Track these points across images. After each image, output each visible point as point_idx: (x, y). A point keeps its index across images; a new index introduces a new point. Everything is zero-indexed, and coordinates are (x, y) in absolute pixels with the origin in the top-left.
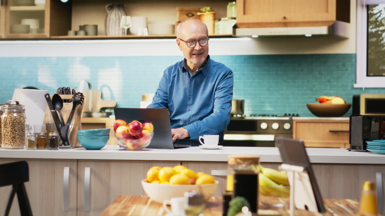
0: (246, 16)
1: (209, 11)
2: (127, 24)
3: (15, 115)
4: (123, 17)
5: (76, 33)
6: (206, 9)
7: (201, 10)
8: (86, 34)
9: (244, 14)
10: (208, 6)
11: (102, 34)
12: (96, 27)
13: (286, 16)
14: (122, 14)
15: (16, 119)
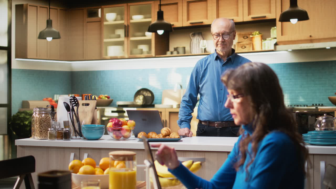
0: (283, 36)
1: (258, 34)
2: (204, 45)
3: (43, 115)
4: (202, 41)
5: (172, 53)
6: (256, 33)
7: (253, 33)
8: (178, 53)
9: (282, 35)
10: (257, 30)
11: (188, 53)
12: (184, 48)
13: (312, 35)
14: (201, 39)
15: (42, 118)
